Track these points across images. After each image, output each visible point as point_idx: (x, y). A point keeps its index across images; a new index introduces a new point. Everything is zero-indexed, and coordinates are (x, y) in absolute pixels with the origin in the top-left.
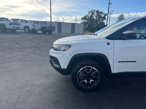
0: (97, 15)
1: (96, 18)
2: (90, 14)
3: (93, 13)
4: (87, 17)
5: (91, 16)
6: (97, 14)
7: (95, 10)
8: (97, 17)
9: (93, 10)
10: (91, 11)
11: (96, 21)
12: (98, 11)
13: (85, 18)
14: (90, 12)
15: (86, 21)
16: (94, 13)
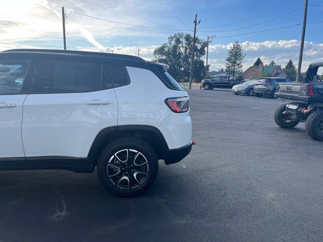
0: (188, 44)
1: (186, 51)
2: (173, 43)
3: (178, 41)
4: (166, 50)
5: (175, 47)
6: (186, 44)
7: (182, 34)
8: (186, 49)
9: (179, 35)
10: (175, 36)
11: (186, 57)
12: (189, 36)
13: (160, 51)
14: (172, 39)
15: (164, 57)
16: (181, 40)
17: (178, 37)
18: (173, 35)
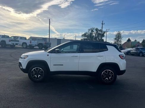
0: (97, 32)
2: (90, 32)
3: (92, 31)
4: (87, 34)
5: (91, 34)
8: (96, 34)
9: (93, 28)
11: (96, 38)
12: (97, 29)
13: (84, 35)
14: (90, 30)
15: (86, 38)
16: (94, 30)
17: (92, 29)
18: (90, 29)
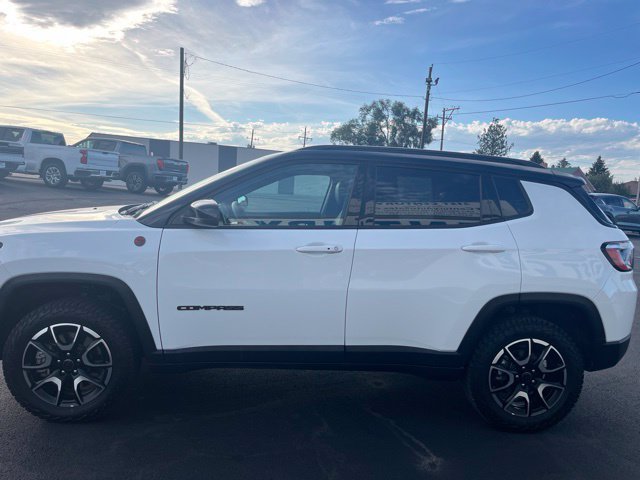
0: (397, 122)
1: (394, 135)
2: (369, 117)
3: (379, 115)
4: (356, 131)
5: (373, 128)
6: (395, 120)
7: (388, 101)
8: (394, 130)
9: (382, 103)
10: (374, 105)
12: (401, 105)
13: (345, 132)
14: (368, 110)
15: (351, 144)
16: (385, 112)
17: (380, 106)
18: (369, 104)
